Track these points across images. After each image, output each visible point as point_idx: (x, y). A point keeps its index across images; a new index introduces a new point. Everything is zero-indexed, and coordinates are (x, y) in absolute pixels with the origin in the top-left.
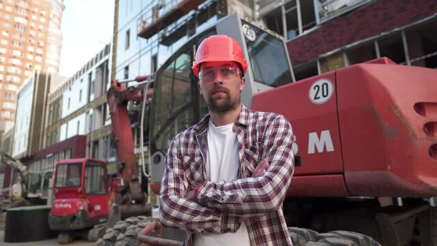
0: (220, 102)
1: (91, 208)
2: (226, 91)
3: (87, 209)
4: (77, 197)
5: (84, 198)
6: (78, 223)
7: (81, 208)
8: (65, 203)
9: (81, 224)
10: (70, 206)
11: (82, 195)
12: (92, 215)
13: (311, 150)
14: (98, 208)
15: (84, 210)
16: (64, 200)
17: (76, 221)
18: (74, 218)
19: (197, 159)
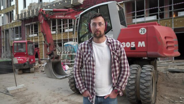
0: (98, 35)
1: (30, 60)
2: (100, 32)
3: (29, 61)
4: (25, 56)
5: (28, 56)
6: (27, 66)
7: (27, 60)
8: (20, 59)
9: (28, 67)
10: (22, 60)
11: (27, 55)
12: (31, 63)
13: (139, 46)
14: (32, 60)
15: (28, 61)
16: (19, 58)
17: (26, 65)
18: (25, 64)
19: (89, 53)
